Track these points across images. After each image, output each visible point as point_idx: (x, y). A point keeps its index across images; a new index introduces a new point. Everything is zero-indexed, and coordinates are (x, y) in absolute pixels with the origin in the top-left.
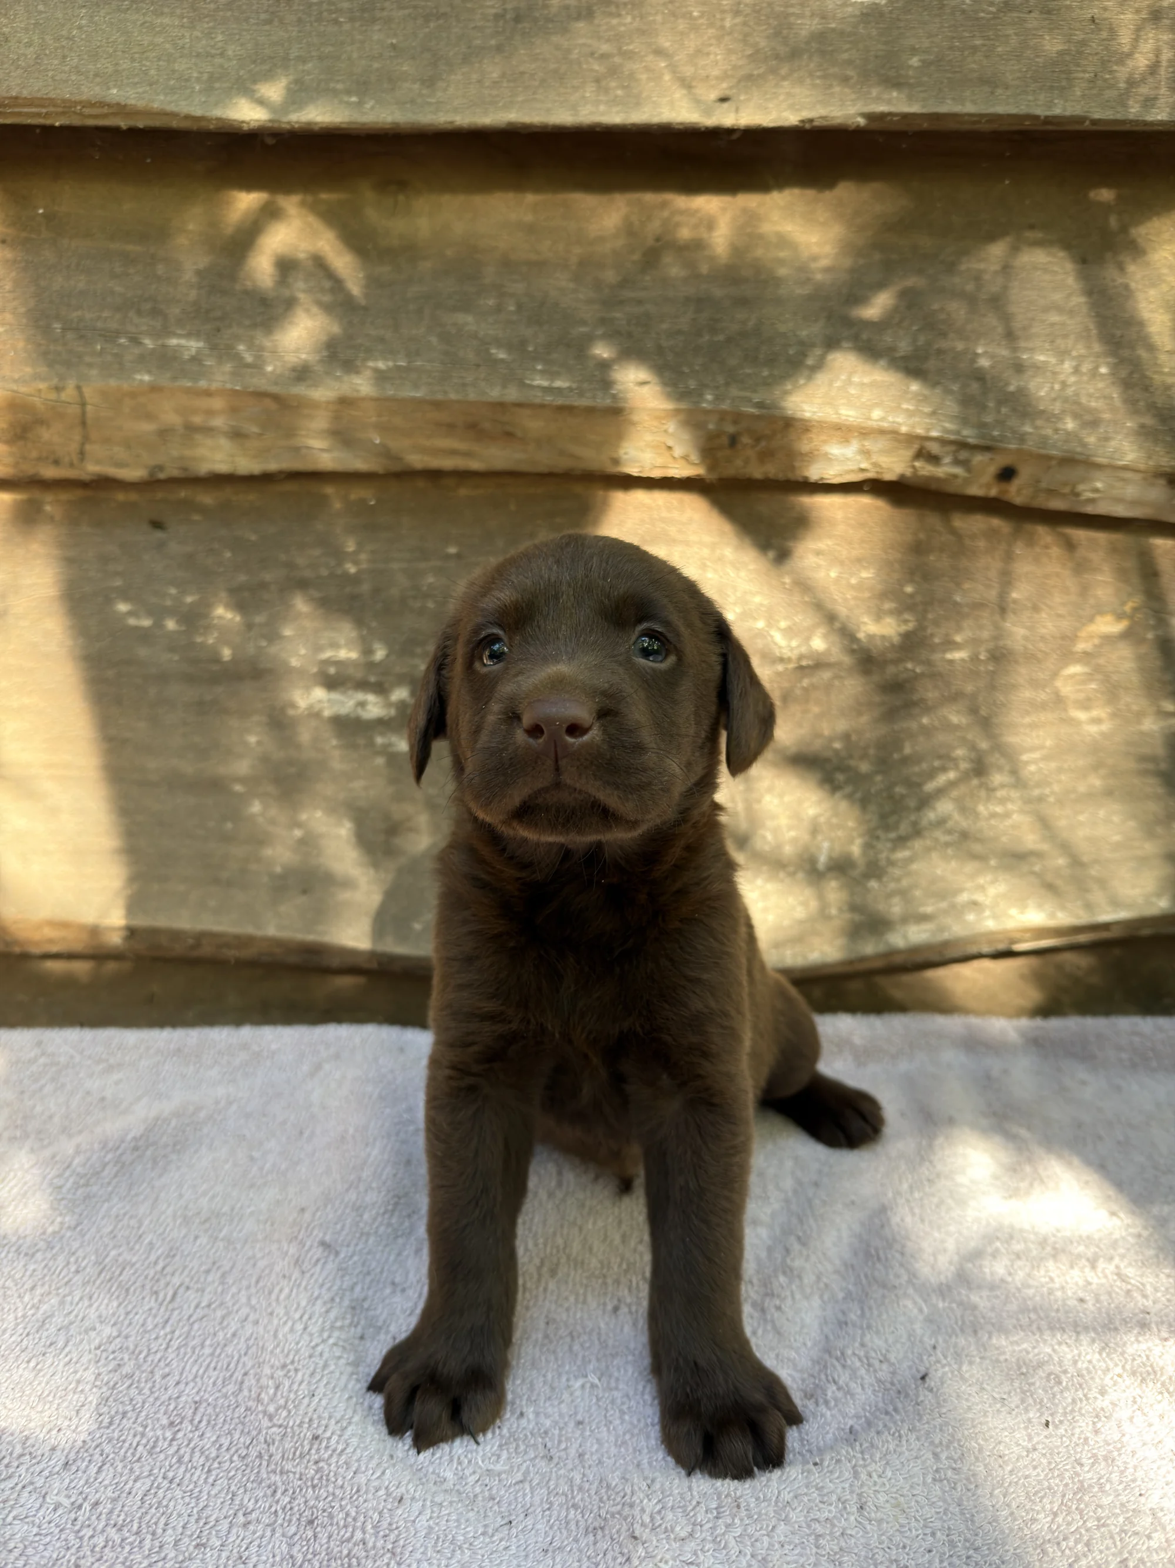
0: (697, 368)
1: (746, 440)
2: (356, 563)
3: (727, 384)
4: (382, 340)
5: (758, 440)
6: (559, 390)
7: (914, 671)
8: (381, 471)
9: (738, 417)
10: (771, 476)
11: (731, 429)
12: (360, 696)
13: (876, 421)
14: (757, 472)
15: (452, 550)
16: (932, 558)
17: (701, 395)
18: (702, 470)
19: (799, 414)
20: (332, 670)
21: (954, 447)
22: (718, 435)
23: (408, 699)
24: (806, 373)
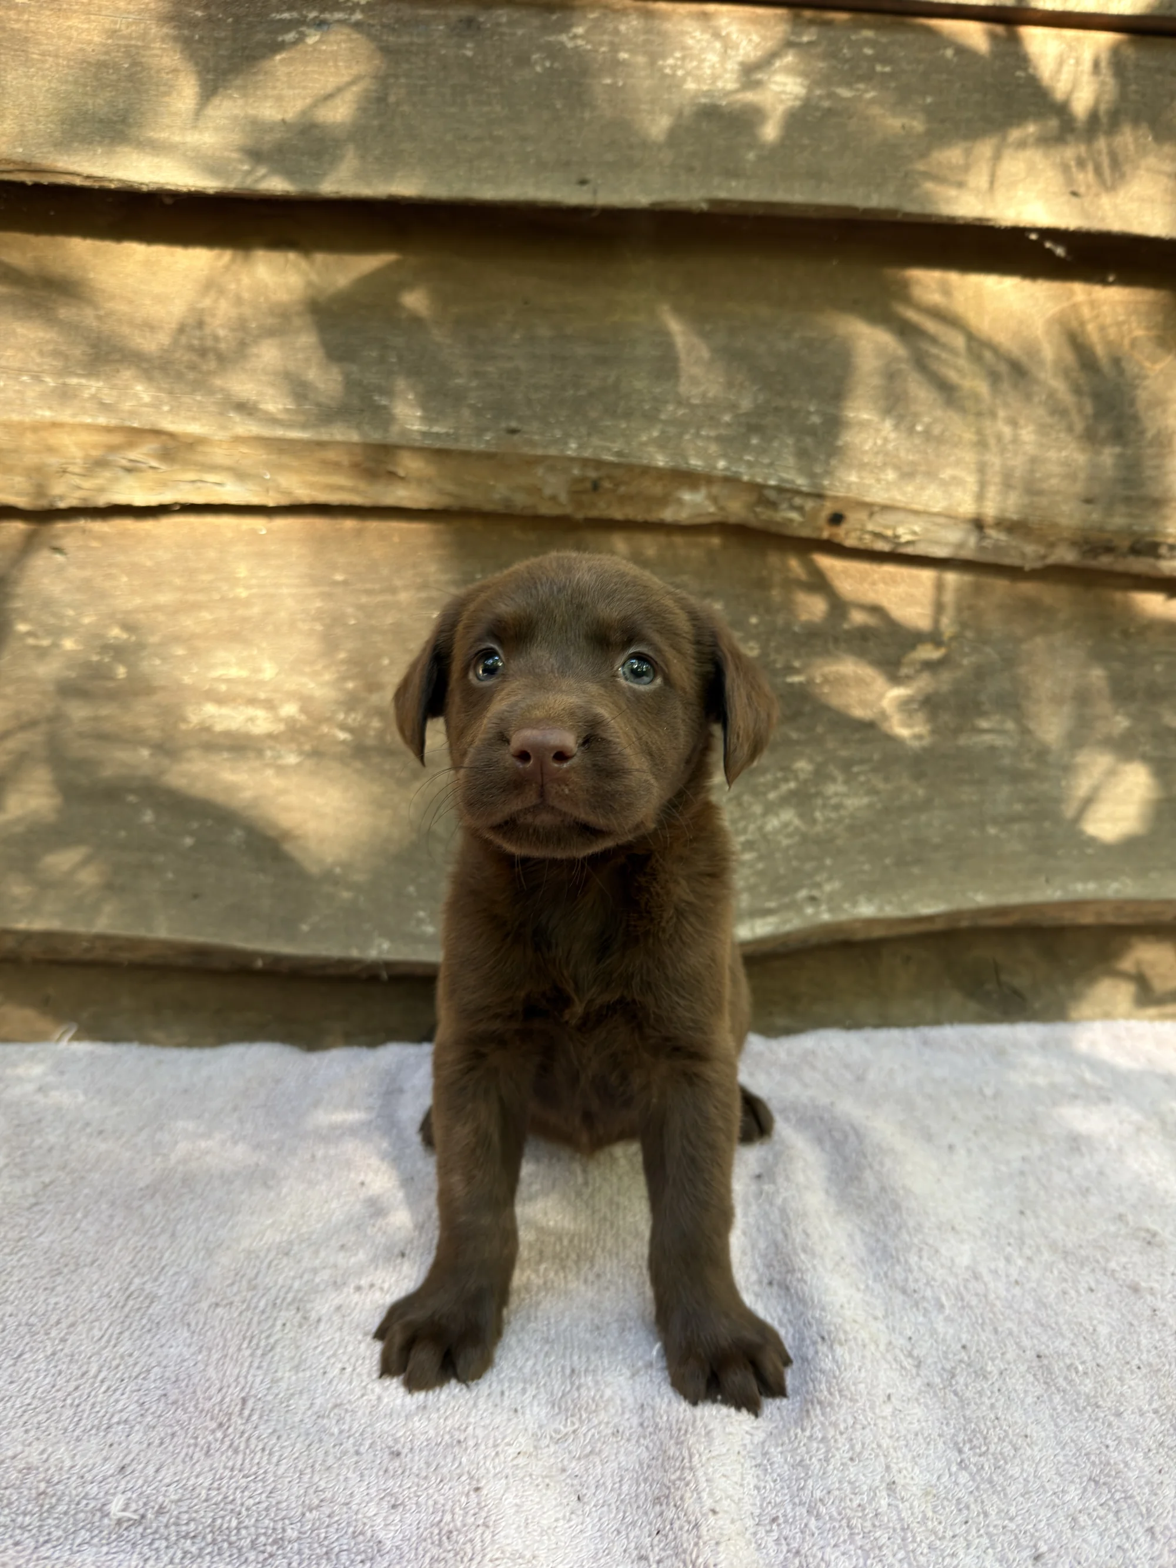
0: (562, 419)
1: (607, 484)
2: (248, 587)
3: (589, 435)
4: (272, 385)
5: (617, 485)
6: (438, 435)
8: (271, 503)
9: (599, 464)
10: (631, 517)
11: (592, 474)
12: (251, 711)
13: (721, 470)
14: (618, 514)
15: (339, 577)
16: (773, 591)
17: (566, 443)
18: (568, 510)
19: (653, 464)
20: (223, 687)
21: (788, 495)
22: (582, 480)
23: (297, 716)
24: (659, 426)
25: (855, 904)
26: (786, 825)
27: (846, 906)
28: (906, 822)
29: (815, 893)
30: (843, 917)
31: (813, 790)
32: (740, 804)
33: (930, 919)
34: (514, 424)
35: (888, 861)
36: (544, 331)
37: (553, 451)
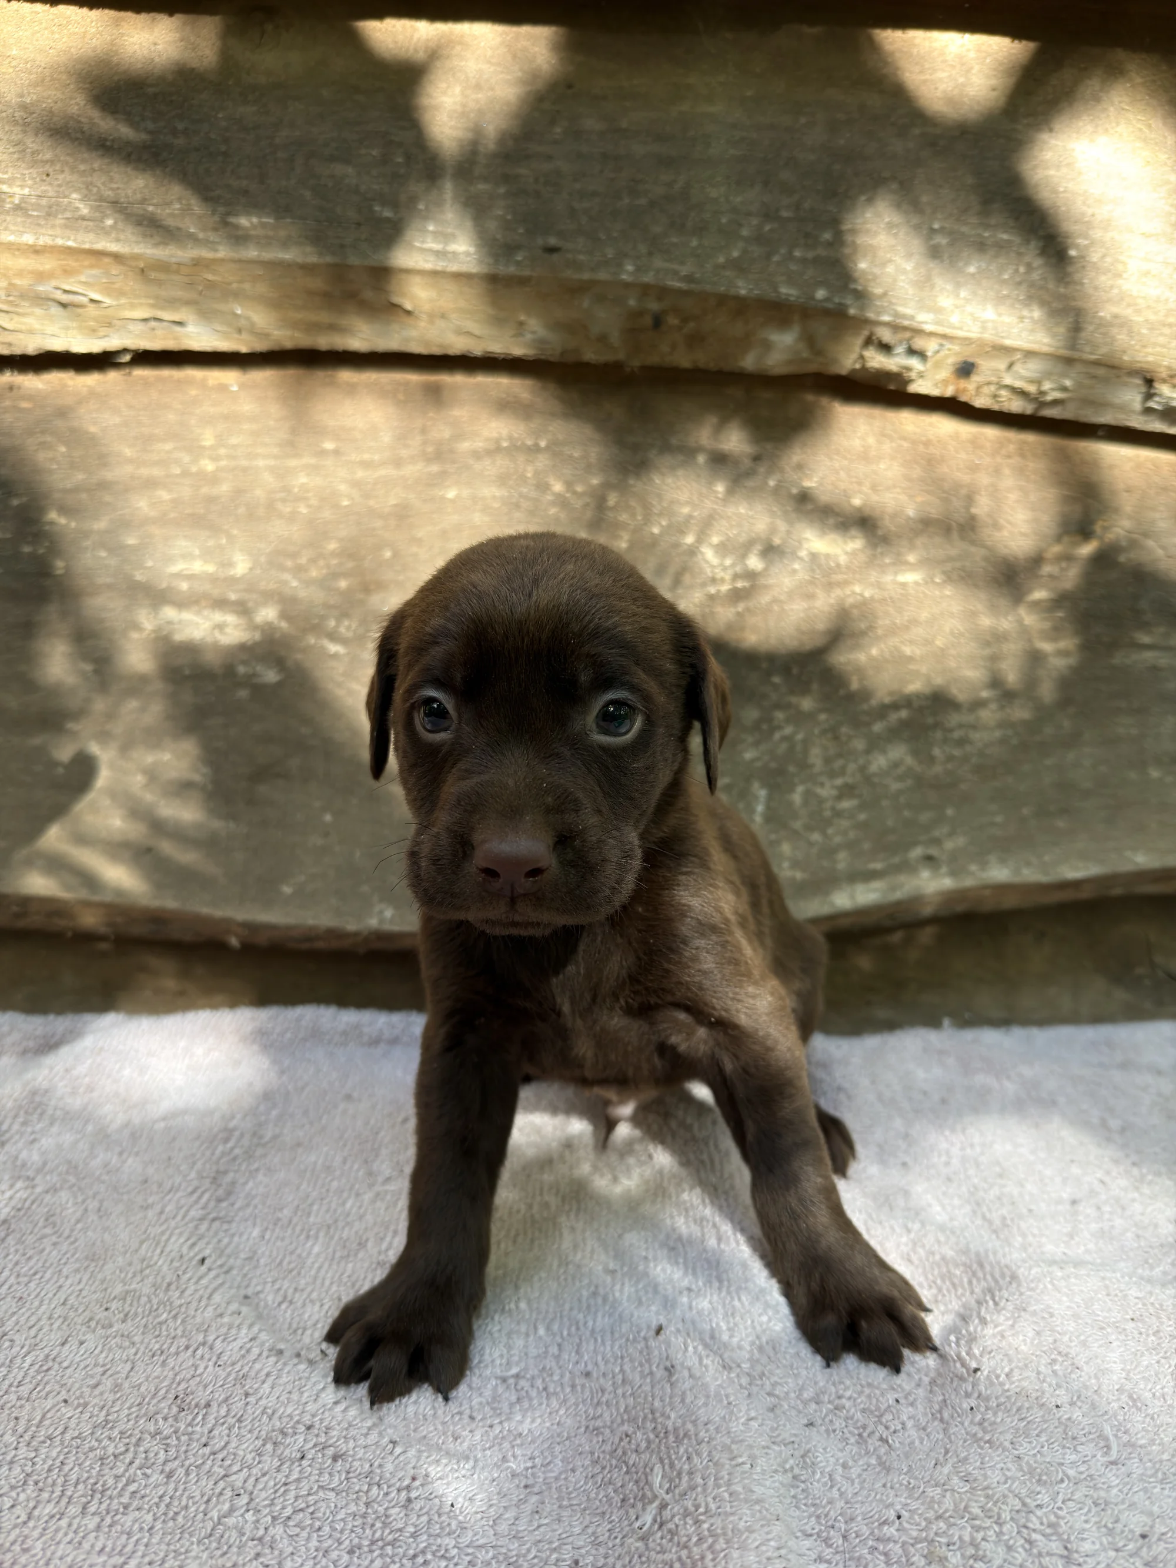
0: (615, 234)
1: (672, 321)
2: (215, 459)
3: (650, 254)
4: (246, 192)
5: (685, 320)
6: (455, 256)
7: (861, 595)
8: (244, 349)
9: (663, 292)
10: (701, 365)
11: (654, 306)
12: (218, 617)
13: (821, 301)
14: (684, 360)
16: (882, 466)
17: (620, 265)
18: (621, 356)
19: (732, 292)
20: (184, 586)
21: (908, 335)
22: (640, 314)
23: (276, 622)
24: (741, 244)
25: (984, 865)
26: (896, 765)
27: (973, 868)
28: (1048, 762)
29: (933, 851)
30: (969, 882)
31: (930, 720)
32: (836, 738)
33: (1076, 884)
34: (553, 241)
35: (1025, 811)
36: (591, 123)
37: (603, 275)
